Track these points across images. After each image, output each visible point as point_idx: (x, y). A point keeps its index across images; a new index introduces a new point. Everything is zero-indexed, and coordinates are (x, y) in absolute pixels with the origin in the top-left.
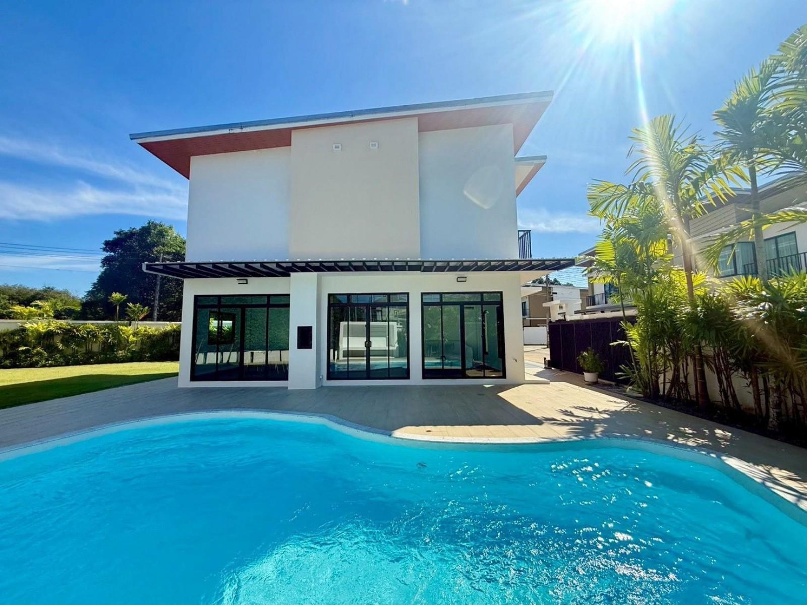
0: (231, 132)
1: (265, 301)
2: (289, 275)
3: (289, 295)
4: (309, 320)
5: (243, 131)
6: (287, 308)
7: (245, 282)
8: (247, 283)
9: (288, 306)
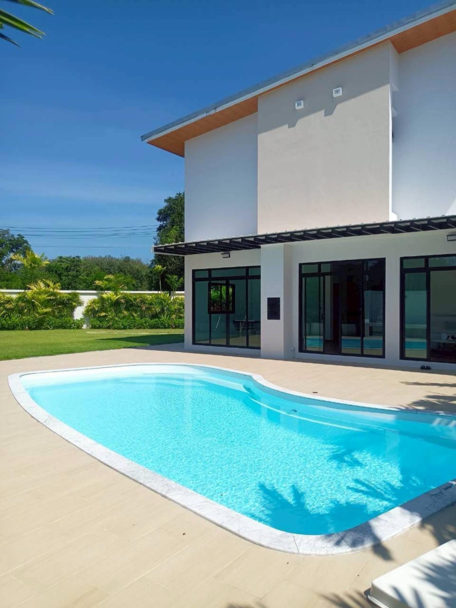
0: (208, 114)
1: (243, 273)
2: (260, 247)
3: (259, 267)
4: (278, 293)
5: (217, 111)
6: (258, 280)
7: (228, 255)
8: (229, 257)
9: (259, 277)
